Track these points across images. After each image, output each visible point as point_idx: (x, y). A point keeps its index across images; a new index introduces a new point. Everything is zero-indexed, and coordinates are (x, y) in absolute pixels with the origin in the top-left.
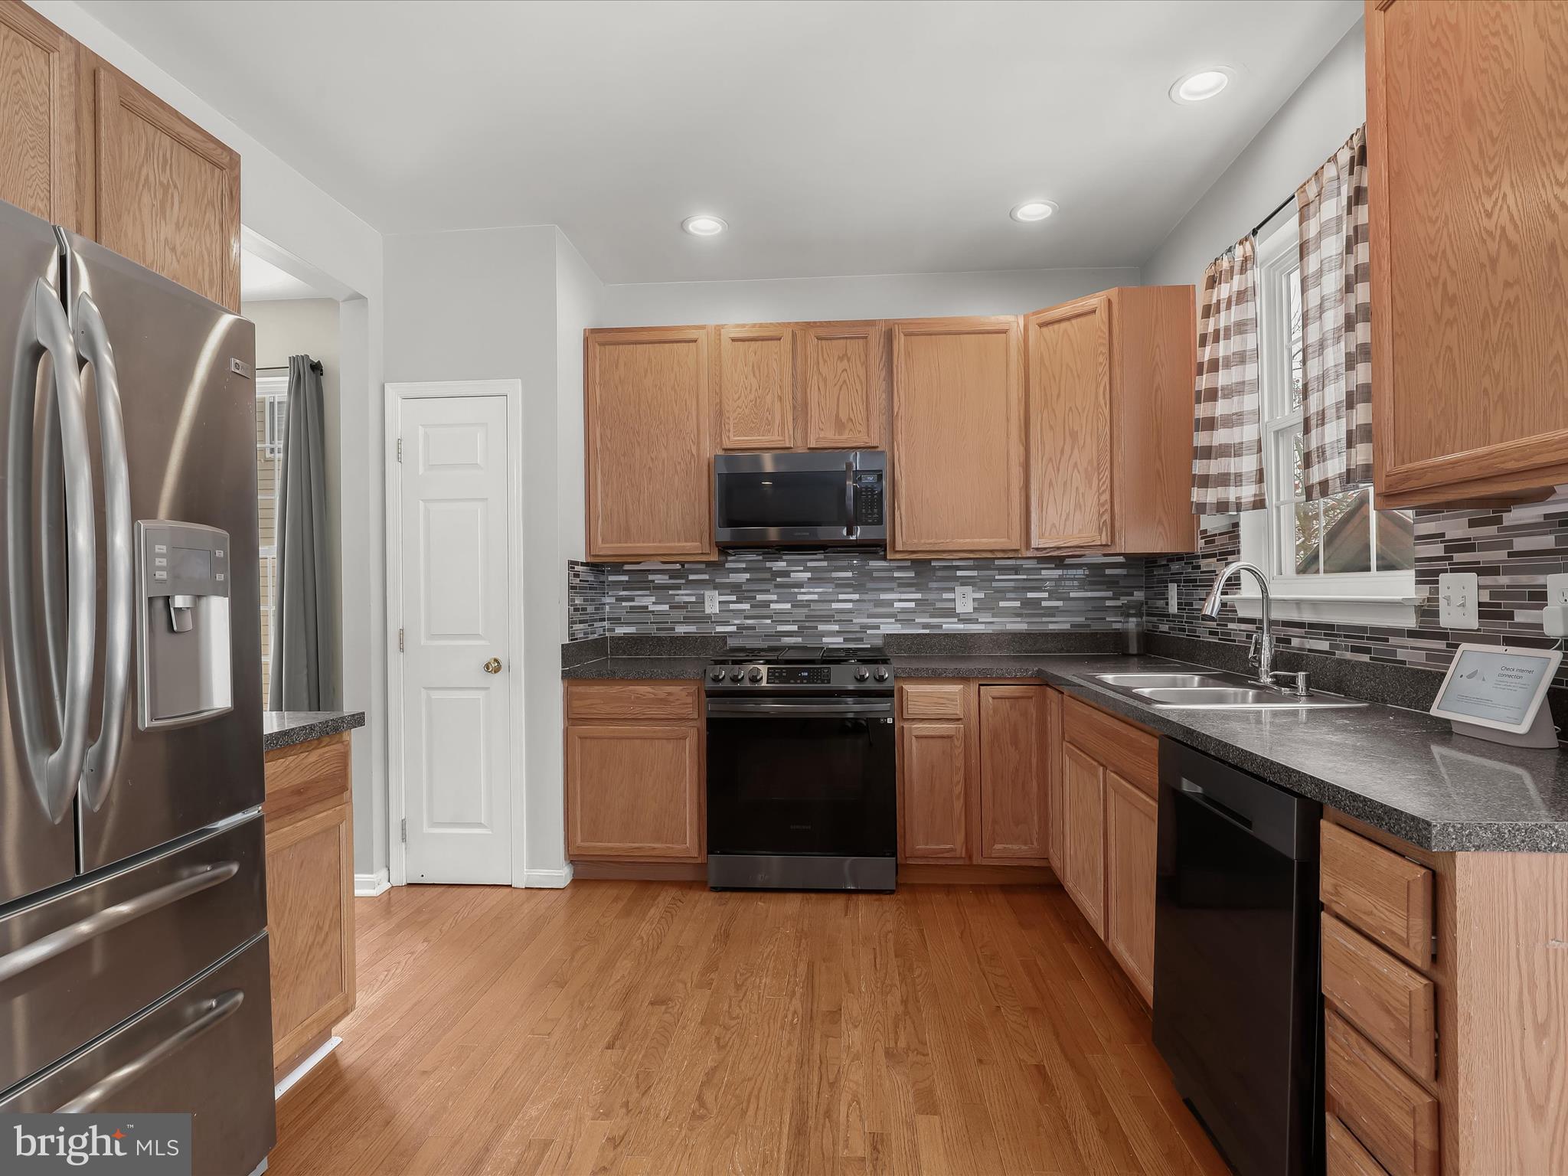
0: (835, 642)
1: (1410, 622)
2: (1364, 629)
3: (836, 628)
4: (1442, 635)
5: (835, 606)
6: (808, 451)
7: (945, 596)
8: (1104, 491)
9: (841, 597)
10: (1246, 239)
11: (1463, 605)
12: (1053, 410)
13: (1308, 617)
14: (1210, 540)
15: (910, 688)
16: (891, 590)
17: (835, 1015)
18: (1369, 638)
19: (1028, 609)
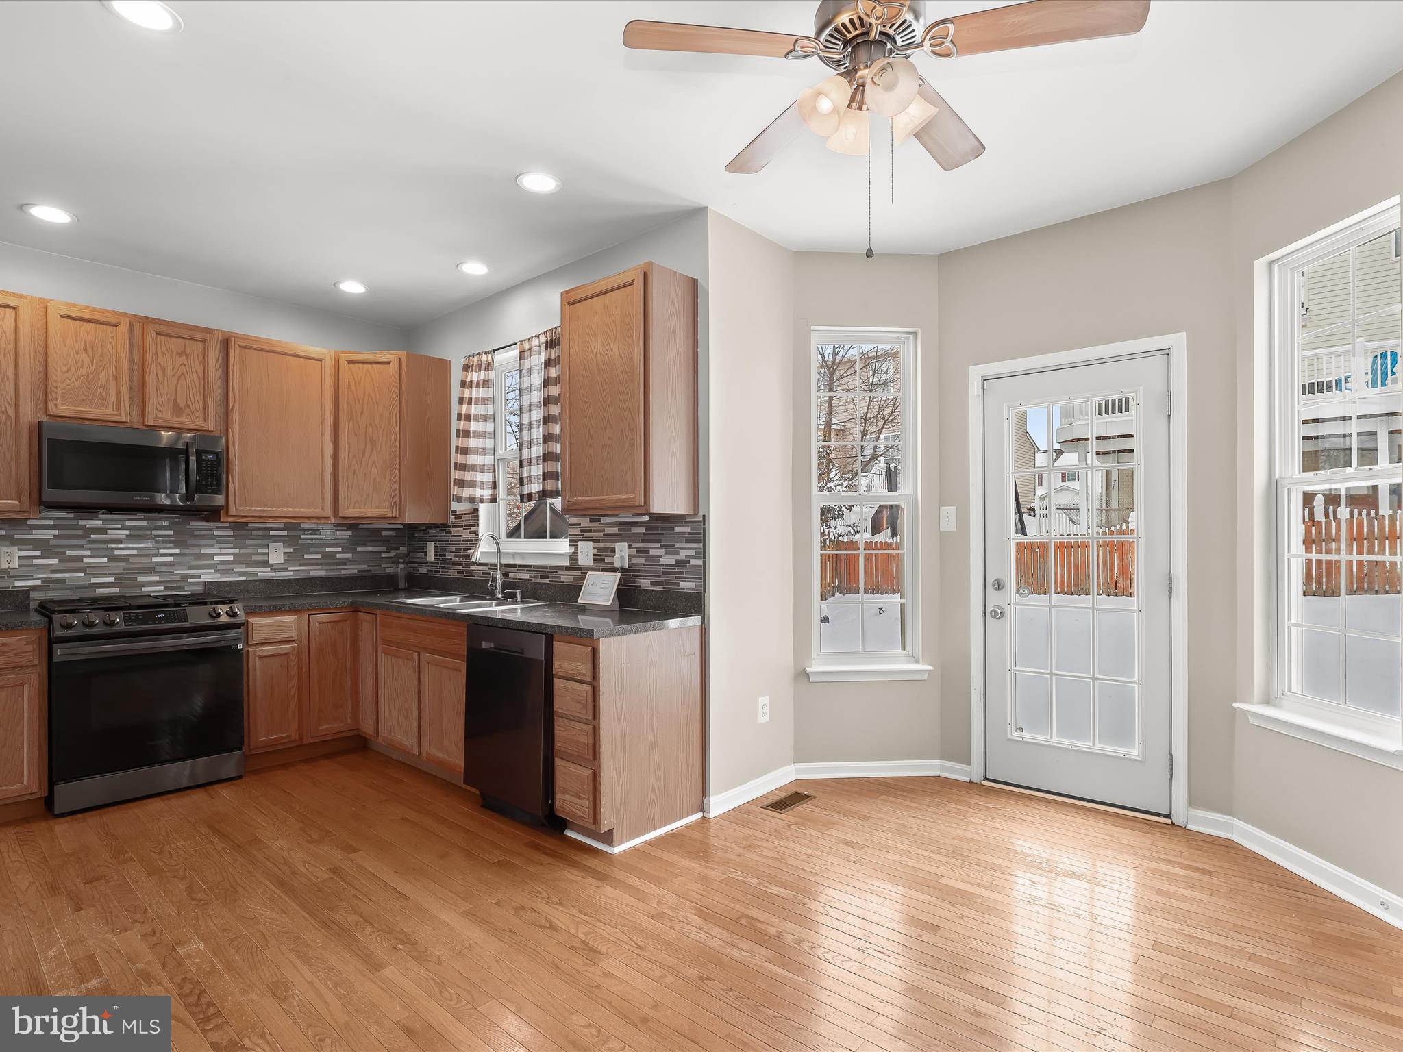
0: (158, 590)
1: (566, 563)
2: (546, 567)
3: (157, 578)
4: (578, 568)
5: (155, 559)
6: (144, 427)
7: (260, 550)
8: (395, 482)
9: (161, 552)
10: (489, 352)
11: (588, 555)
12: (357, 422)
13: (519, 562)
14: (458, 516)
15: (255, 621)
16: (212, 546)
18: (548, 572)
19: (327, 560)
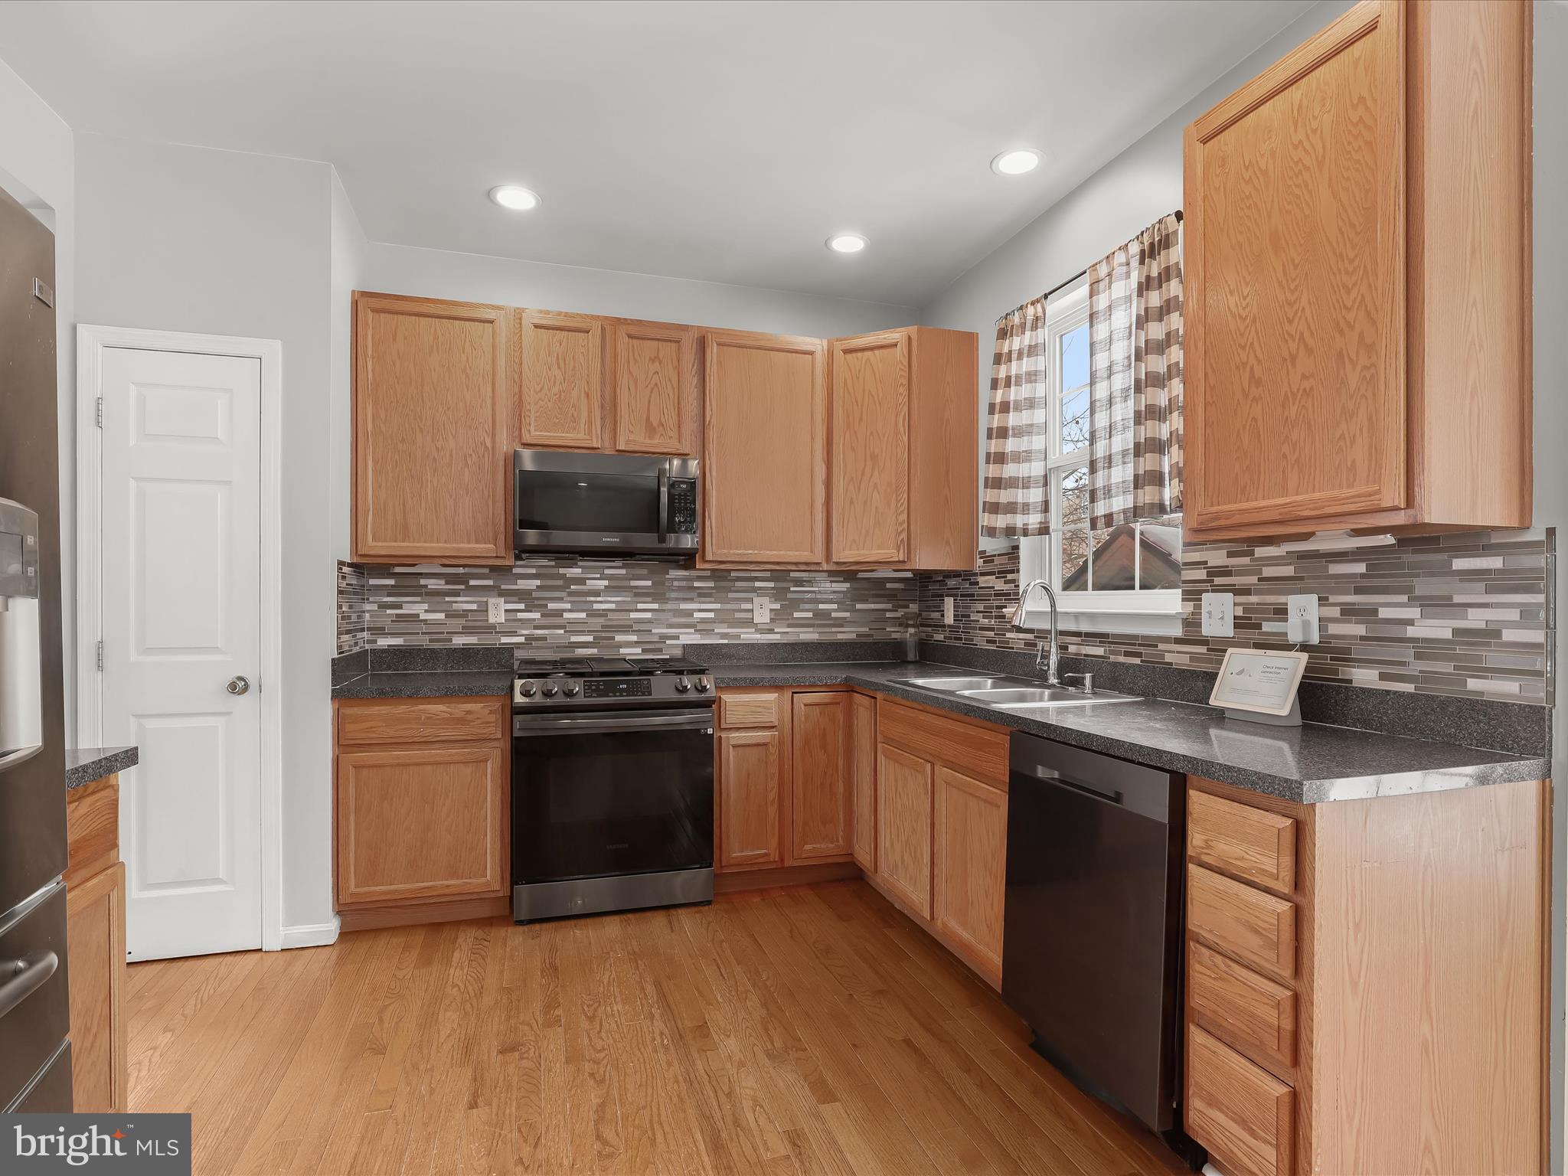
0: (634, 652)
1: (1177, 631)
2: (1136, 637)
3: (634, 638)
4: (1204, 642)
5: (633, 615)
6: (617, 453)
7: (744, 606)
8: (902, 511)
9: (640, 606)
10: (1038, 301)
11: (1222, 618)
12: (855, 432)
13: (1085, 627)
14: (988, 559)
15: (728, 698)
16: (691, 600)
17: (702, 1030)
18: (1140, 645)
19: (821, 620)
